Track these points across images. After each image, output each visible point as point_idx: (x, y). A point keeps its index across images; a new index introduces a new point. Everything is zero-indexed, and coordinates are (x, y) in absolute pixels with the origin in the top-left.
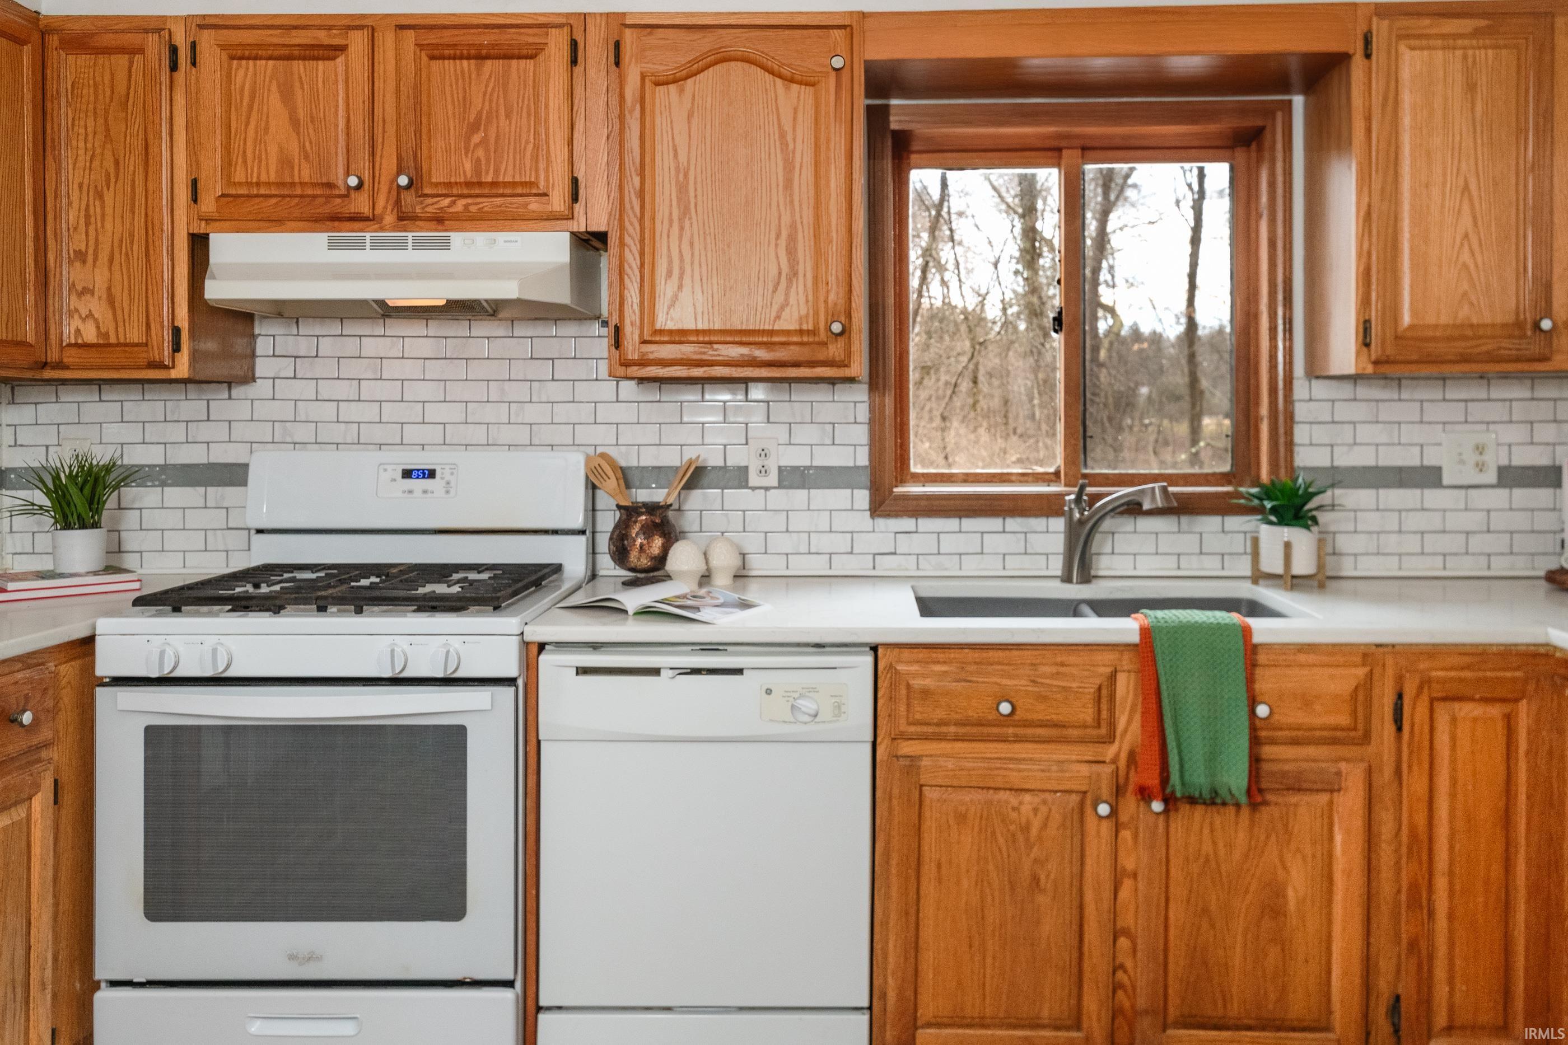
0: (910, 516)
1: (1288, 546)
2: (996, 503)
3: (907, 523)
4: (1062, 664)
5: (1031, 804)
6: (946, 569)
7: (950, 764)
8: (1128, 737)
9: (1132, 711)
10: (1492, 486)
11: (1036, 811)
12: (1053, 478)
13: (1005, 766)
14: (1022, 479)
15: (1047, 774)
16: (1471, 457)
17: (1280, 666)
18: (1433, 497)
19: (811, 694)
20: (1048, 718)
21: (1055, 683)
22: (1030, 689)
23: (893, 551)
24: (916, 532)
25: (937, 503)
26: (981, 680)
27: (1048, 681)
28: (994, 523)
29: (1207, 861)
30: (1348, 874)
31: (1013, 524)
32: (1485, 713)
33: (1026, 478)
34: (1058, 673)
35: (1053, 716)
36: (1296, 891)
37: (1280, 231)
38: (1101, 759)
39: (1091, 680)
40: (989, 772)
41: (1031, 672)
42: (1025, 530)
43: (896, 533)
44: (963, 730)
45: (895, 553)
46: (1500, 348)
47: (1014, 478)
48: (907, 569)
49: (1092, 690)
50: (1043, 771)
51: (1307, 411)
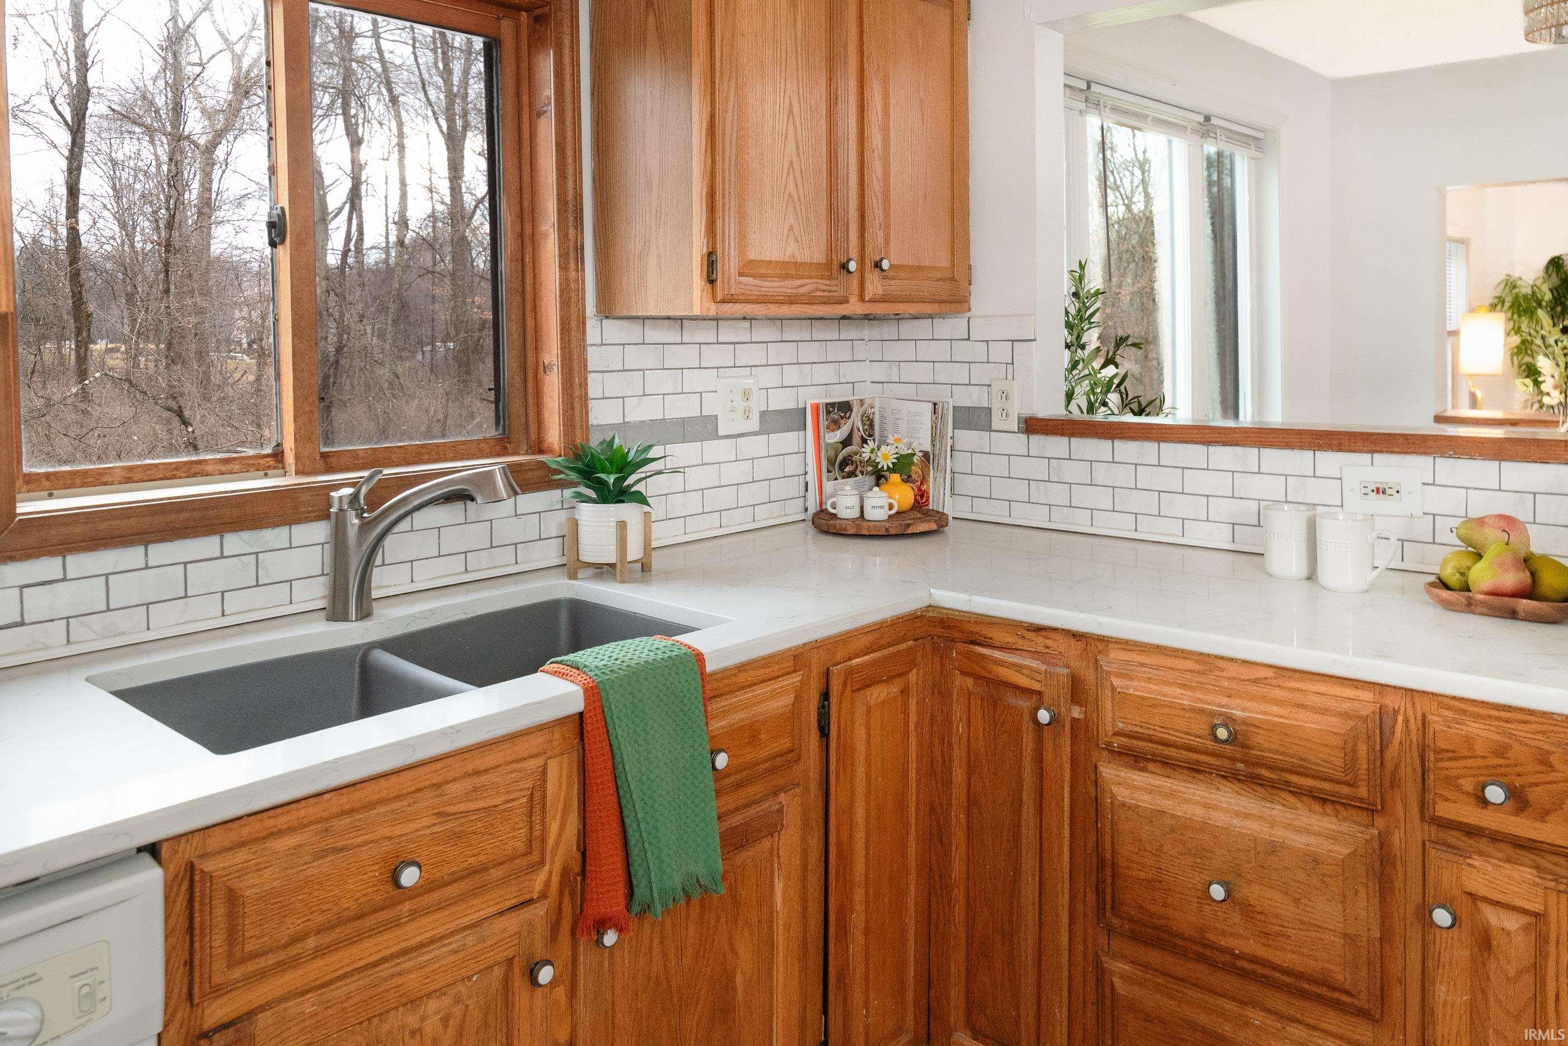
0: (52, 554)
1: (622, 526)
2: (211, 513)
3: (48, 567)
4: (477, 773)
5: (436, 1013)
6: (122, 634)
7: (308, 1005)
8: (562, 850)
9: (565, 811)
10: (755, 434)
11: (445, 1021)
12: (271, 462)
13: (398, 969)
14: (223, 468)
15: (461, 955)
16: (741, 404)
17: (721, 695)
18: (714, 450)
19: (27, 991)
20: (465, 865)
21: (472, 806)
22: (437, 829)
23: (19, 619)
24: (64, 579)
25: (105, 525)
26: (359, 840)
27: (462, 807)
28: (206, 546)
29: (658, 983)
30: (787, 927)
31: (236, 542)
32: (889, 693)
33: (230, 467)
34: (475, 790)
35: (472, 860)
36: (744, 973)
37: (569, 134)
38: (527, 897)
39: (522, 785)
40: (371, 992)
41: (436, 801)
42: (256, 550)
43: (22, 587)
44: (327, 939)
45: (22, 624)
46: (817, 289)
47: (209, 468)
48: (47, 648)
49: (525, 800)
50: (455, 952)
51: (595, 358)
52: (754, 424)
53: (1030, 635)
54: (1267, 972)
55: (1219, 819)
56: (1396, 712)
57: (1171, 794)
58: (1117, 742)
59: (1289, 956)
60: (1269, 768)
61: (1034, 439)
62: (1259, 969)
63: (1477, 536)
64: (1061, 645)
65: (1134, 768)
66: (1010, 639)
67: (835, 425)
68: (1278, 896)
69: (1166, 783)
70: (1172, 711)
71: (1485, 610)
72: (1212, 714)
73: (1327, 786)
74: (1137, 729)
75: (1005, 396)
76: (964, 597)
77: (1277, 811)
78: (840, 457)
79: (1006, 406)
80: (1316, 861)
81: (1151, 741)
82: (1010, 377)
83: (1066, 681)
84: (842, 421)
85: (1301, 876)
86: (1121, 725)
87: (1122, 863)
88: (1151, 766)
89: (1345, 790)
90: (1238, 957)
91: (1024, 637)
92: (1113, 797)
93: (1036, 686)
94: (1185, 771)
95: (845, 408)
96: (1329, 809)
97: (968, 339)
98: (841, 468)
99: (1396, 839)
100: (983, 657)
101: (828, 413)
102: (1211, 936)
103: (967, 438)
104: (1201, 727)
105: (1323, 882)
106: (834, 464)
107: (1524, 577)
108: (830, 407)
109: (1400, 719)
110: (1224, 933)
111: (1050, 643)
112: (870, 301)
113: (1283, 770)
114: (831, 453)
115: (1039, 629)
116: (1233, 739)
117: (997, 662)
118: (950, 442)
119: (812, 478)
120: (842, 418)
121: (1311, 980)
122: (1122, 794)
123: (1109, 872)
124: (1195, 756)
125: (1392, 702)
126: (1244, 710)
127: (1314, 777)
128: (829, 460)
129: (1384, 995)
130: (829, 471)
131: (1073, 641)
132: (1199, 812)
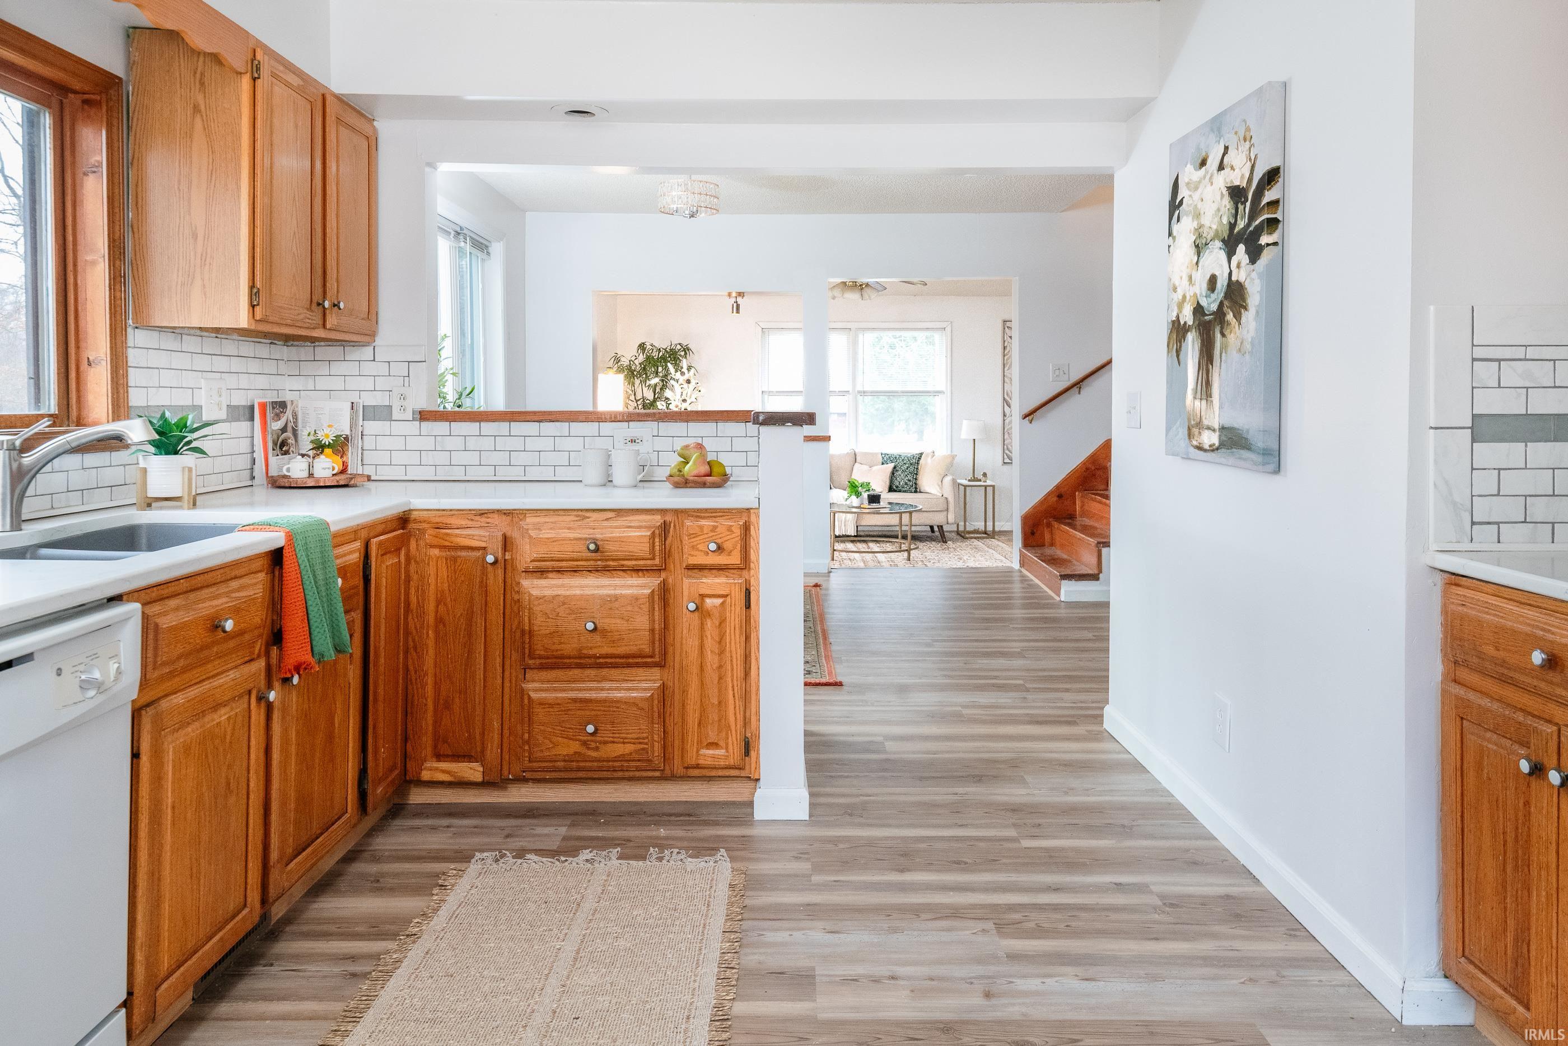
10: (225, 421)
16: (216, 399)
37: (116, 191)
51: (133, 356)
52: (223, 415)
53: (477, 518)
54: (613, 660)
55: (588, 592)
56: (670, 523)
57: (563, 586)
58: (532, 566)
59: (624, 648)
60: (613, 560)
61: (424, 424)
62: (609, 660)
63: (687, 453)
64: (495, 519)
65: (540, 578)
66: (464, 522)
67: (277, 417)
68: (618, 621)
69: (560, 582)
70: (564, 542)
71: (693, 485)
72: (586, 539)
73: (641, 562)
74: (543, 556)
75: (403, 397)
76: (435, 501)
77: (617, 581)
78: (280, 440)
79: (404, 403)
80: (637, 599)
81: (552, 561)
82: (407, 384)
83: (500, 538)
84: (282, 415)
85: (629, 608)
86: (535, 555)
87: (536, 628)
88: (550, 575)
89: (649, 562)
90: (599, 658)
91: (472, 520)
92: (530, 595)
93: (483, 545)
94: (569, 573)
95: (283, 405)
96: (640, 574)
97: (374, 360)
98: (281, 448)
99: (670, 580)
100: (447, 534)
101: (274, 408)
102: (585, 652)
103: (372, 427)
104: (581, 547)
105: (640, 608)
106: (276, 445)
107: (707, 467)
108: (274, 404)
109: (672, 525)
110: (591, 648)
111: (489, 520)
112: (329, 329)
113: (620, 560)
114: (275, 437)
115: (483, 513)
116: (597, 550)
117: (457, 536)
118: (360, 429)
119: (259, 455)
120: (282, 412)
121: (634, 656)
122: (535, 592)
123: (527, 636)
124: (576, 563)
125: (669, 518)
126: (602, 534)
127: (636, 560)
128: (273, 441)
129: (664, 654)
130: (273, 450)
131: (504, 517)
132: (578, 592)
